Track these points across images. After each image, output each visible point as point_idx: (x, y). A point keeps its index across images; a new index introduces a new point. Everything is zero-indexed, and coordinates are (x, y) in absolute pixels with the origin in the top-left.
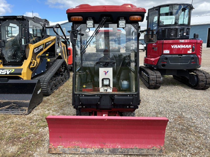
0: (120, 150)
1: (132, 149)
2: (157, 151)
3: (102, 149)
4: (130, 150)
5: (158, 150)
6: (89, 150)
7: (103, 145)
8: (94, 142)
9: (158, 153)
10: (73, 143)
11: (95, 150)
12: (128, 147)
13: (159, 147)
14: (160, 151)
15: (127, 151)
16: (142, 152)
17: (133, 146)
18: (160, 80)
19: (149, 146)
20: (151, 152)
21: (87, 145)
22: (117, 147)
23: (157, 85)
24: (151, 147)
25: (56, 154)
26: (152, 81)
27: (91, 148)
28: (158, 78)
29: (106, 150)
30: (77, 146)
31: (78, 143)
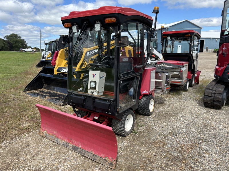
0: (79, 149)
1: (88, 152)
2: (107, 162)
3: (68, 143)
4: (87, 153)
5: (109, 162)
6: (60, 141)
7: (70, 140)
8: (65, 136)
9: (108, 165)
10: (53, 131)
11: (63, 143)
12: (87, 149)
13: (111, 159)
14: (110, 163)
15: (84, 152)
16: (95, 158)
17: (90, 150)
18: (219, 97)
19: (103, 155)
20: (102, 161)
21: (60, 137)
22: (79, 146)
23: (215, 103)
24: (104, 156)
25: (42, 136)
26: (207, 96)
27: (62, 140)
28: (217, 94)
29: (70, 145)
30: (55, 135)
31: (55, 133)
